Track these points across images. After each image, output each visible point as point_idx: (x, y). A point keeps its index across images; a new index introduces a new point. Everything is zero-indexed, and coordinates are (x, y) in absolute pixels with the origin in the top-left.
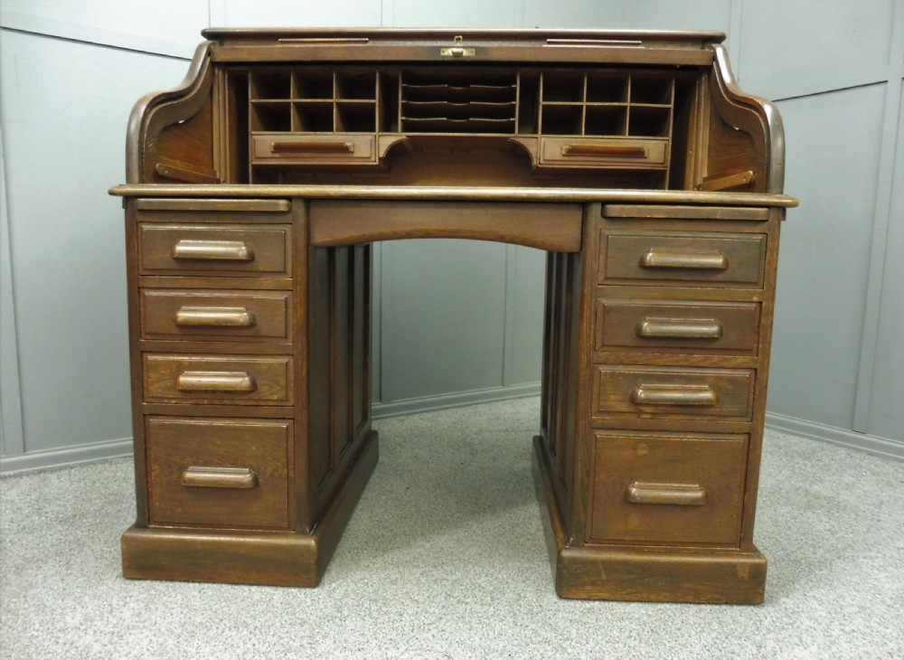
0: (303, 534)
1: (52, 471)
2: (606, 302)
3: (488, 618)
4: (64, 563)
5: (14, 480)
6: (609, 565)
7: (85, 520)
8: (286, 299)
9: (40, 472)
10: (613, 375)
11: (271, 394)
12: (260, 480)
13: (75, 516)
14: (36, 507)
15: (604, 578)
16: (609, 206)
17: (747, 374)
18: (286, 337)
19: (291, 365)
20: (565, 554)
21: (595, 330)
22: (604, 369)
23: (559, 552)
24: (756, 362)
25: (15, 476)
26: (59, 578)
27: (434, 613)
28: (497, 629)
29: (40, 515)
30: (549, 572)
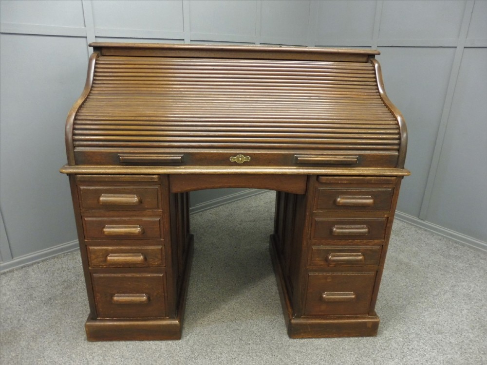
0: (172, 318)
1: (29, 266)
2: (317, 219)
3: (260, 353)
4: (55, 333)
5: (10, 274)
6: (312, 325)
7: (57, 302)
8: (159, 220)
9: (22, 267)
10: (318, 250)
11: (154, 262)
12: (151, 298)
13: (50, 299)
14: (28, 293)
15: (310, 330)
16: (321, 177)
17: (379, 247)
18: (160, 237)
19: (163, 249)
20: (293, 321)
21: (311, 231)
22: (314, 248)
23: (290, 320)
24: (383, 242)
25: (10, 271)
26: (56, 343)
27: (236, 351)
28: (265, 358)
29: (32, 299)
30: (284, 321)
